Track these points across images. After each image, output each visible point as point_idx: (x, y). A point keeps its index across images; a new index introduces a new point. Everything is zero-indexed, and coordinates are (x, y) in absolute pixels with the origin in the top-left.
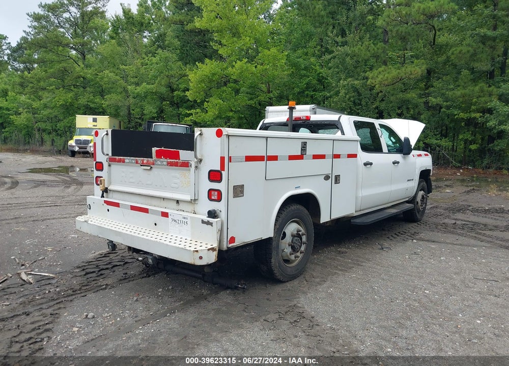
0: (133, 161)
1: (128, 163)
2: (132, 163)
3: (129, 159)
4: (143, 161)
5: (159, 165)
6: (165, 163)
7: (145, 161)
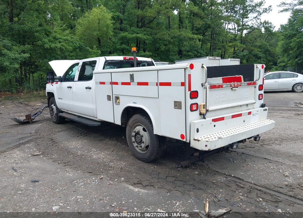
0: (229, 86)
1: (225, 87)
2: (228, 87)
3: (226, 85)
4: (234, 84)
5: (243, 86)
6: (246, 84)
7: (236, 85)
